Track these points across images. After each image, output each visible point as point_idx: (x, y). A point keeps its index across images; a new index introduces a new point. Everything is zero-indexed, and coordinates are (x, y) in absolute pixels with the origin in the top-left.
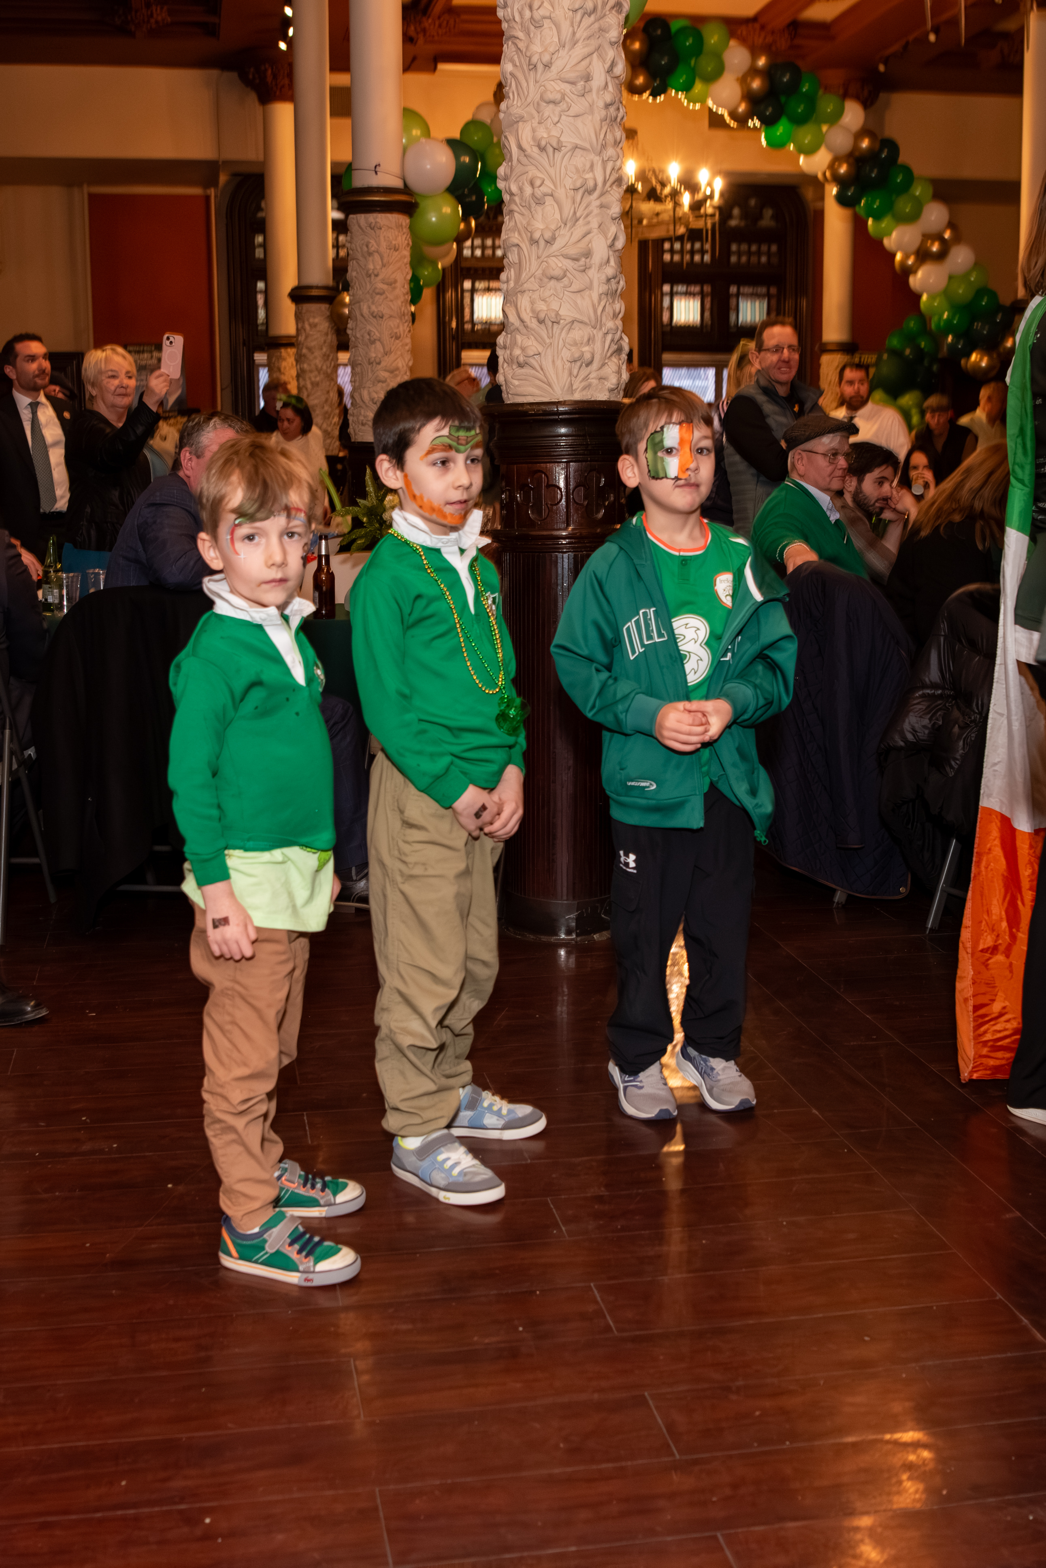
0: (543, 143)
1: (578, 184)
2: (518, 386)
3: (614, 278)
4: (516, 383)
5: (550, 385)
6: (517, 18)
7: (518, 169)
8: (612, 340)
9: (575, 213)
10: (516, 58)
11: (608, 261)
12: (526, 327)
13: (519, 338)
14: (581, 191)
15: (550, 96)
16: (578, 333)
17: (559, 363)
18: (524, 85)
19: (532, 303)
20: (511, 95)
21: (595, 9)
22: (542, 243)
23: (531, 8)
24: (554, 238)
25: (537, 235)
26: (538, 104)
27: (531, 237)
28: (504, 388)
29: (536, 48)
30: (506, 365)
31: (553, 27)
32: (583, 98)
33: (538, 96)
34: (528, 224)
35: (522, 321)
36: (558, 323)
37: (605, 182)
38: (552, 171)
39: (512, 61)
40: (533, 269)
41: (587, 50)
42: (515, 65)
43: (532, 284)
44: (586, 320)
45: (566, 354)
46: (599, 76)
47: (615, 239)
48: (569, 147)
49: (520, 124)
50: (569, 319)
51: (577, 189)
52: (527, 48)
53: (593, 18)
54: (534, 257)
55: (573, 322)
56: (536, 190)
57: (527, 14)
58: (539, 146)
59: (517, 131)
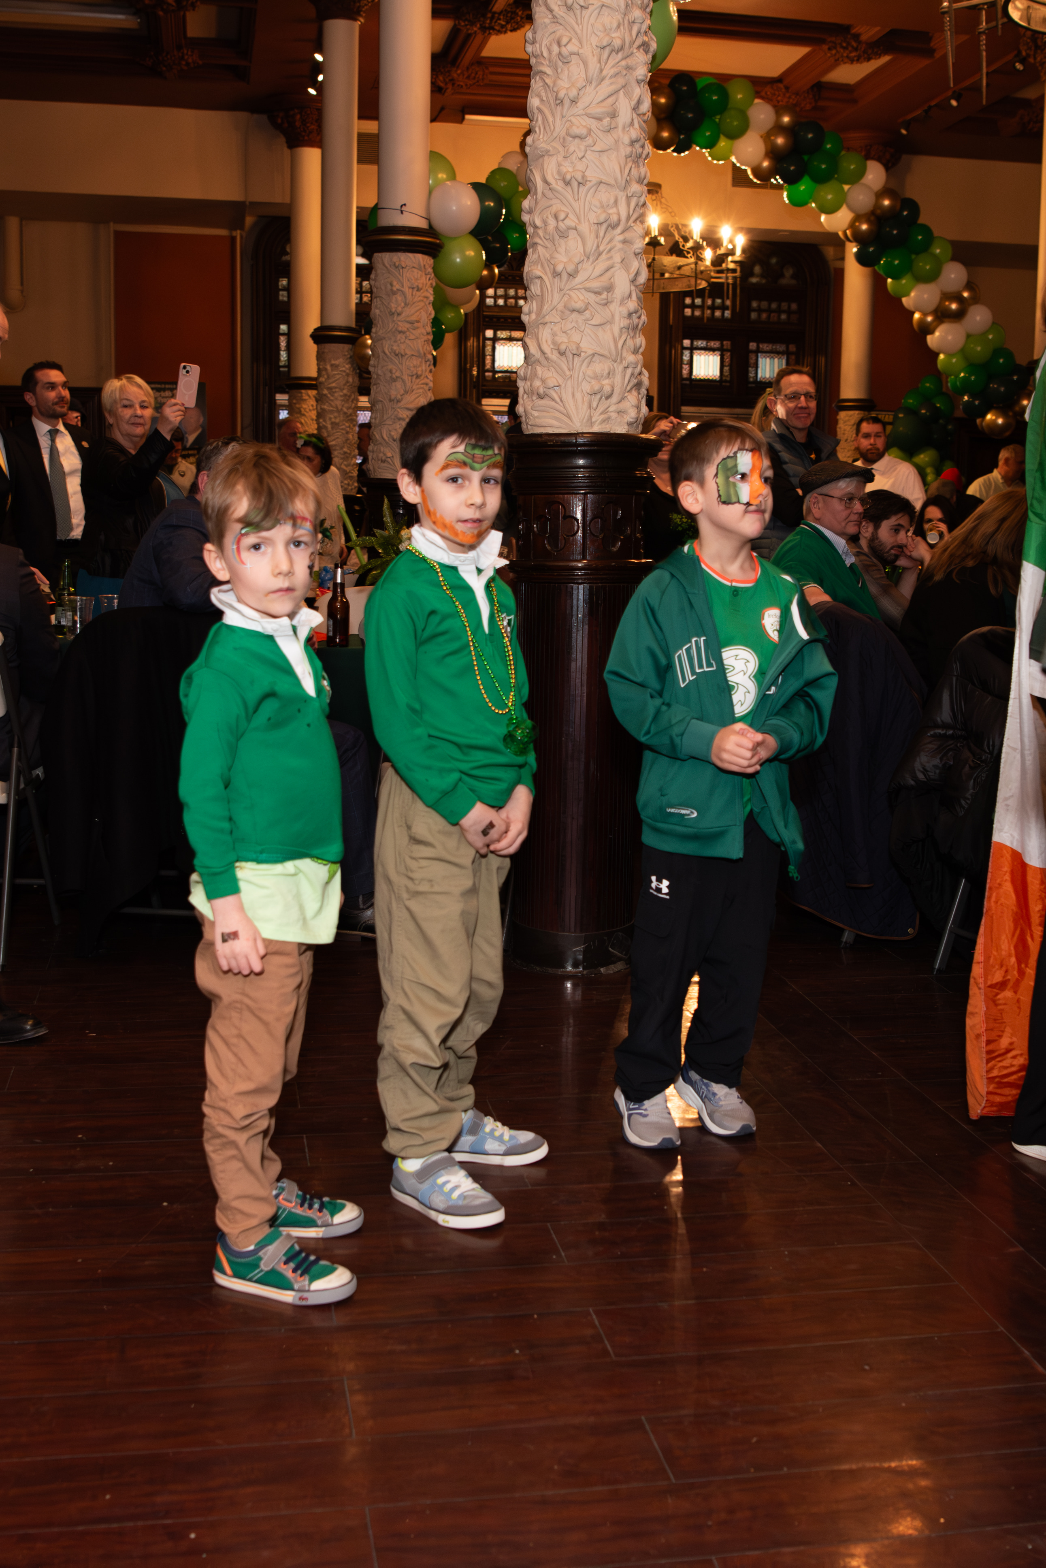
0: (568, 177)
1: (602, 219)
2: (537, 417)
3: (636, 312)
4: (536, 414)
5: (569, 417)
6: (545, 54)
7: (543, 203)
8: (632, 374)
9: (598, 247)
10: (543, 94)
11: (630, 295)
12: (547, 359)
13: (539, 370)
14: (605, 226)
15: (576, 131)
16: (599, 367)
17: (578, 396)
18: (550, 119)
19: (554, 335)
20: (537, 129)
21: (622, 48)
22: (565, 276)
23: (559, 44)
24: (577, 271)
25: (559, 268)
26: (564, 138)
27: (554, 269)
28: (523, 419)
29: (563, 83)
30: (526, 396)
31: (581, 63)
32: (609, 134)
33: (565, 130)
34: (552, 257)
35: (543, 353)
36: (579, 355)
37: (628, 218)
38: (576, 205)
39: (539, 96)
40: (555, 302)
41: (613, 88)
42: (542, 100)
43: (554, 317)
44: (606, 353)
45: (586, 387)
46: (625, 113)
47: (637, 274)
48: (594, 181)
49: (546, 158)
50: (590, 352)
51: (601, 224)
52: (554, 83)
53: (620, 55)
54: (556, 290)
55: (593, 355)
56: (560, 223)
57: (555, 49)
58: (564, 180)
59: (543, 164)
